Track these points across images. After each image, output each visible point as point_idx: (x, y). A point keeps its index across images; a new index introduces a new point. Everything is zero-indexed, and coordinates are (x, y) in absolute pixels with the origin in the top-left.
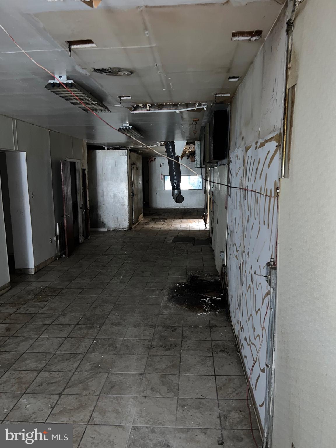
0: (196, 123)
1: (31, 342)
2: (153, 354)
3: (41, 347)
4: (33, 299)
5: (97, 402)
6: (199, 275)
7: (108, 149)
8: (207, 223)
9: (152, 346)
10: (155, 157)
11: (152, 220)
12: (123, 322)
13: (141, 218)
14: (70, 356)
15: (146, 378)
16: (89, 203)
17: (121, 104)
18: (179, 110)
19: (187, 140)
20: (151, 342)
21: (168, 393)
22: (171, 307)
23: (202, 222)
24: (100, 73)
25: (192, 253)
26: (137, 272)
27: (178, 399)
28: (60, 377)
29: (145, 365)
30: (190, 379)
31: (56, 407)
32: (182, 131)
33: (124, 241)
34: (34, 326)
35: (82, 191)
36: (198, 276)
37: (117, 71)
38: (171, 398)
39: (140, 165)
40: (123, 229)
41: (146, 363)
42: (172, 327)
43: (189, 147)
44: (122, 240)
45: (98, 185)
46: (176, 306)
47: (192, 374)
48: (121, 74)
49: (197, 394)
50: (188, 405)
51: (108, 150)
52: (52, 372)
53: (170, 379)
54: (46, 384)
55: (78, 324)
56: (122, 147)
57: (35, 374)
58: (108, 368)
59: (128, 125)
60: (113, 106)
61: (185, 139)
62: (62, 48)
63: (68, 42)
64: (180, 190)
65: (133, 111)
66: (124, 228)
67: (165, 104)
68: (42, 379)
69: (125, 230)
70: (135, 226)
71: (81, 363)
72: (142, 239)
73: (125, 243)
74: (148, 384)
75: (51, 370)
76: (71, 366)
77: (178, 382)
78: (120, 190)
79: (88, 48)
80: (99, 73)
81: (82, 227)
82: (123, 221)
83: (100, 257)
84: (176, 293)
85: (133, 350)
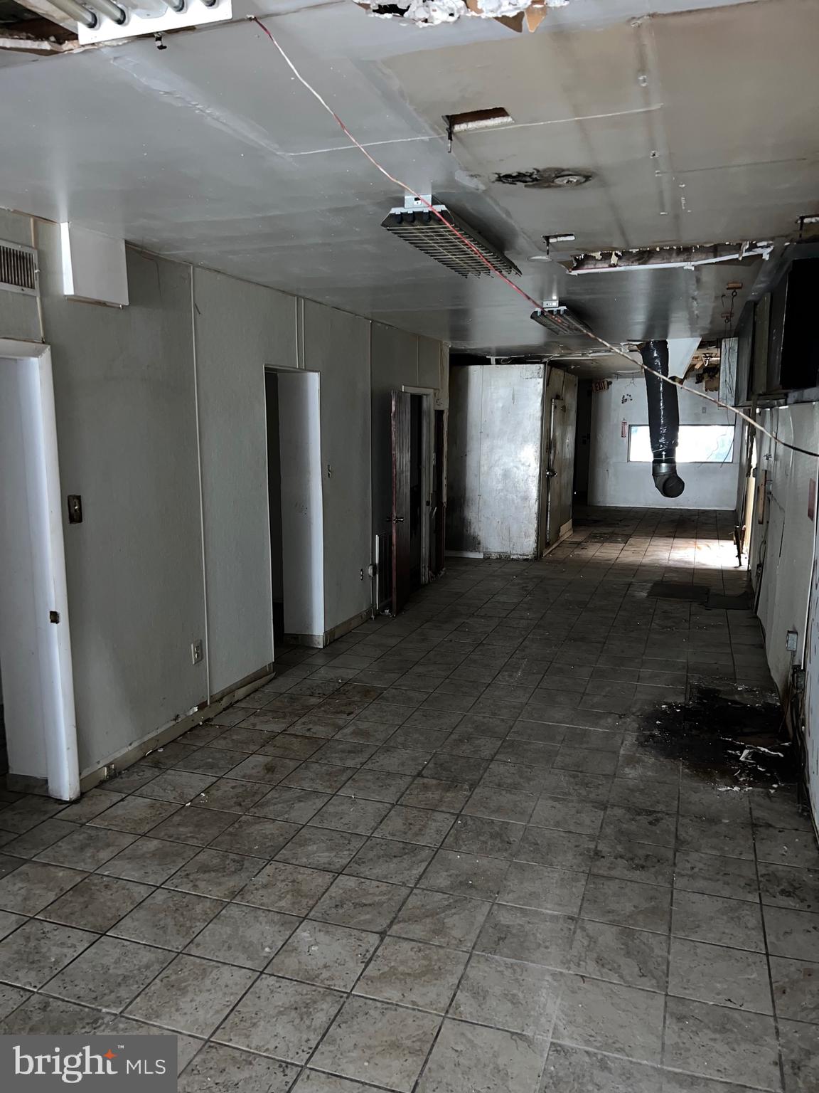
0: (735, 294)
1: (319, 803)
2: (601, 872)
3: (339, 817)
4: (321, 706)
5: (465, 969)
6: (721, 689)
7: (498, 362)
8: (744, 551)
9: (598, 854)
10: (609, 380)
11: (595, 537)
12: (527, 785)
13: (566, 530)
14: (404, 848)
15: (583, 929)
16: (447, 490)
17: (548, 254)
18: (693, 263)
19: (701, 336)
20: (595, 843)
21: (640, 976)
22: (647, 762)
23: (730, 546)
24: (511, 183)
25: (700, 628)
26: (557, 665)
27: (668, 997)
28: (383, 894)
29: (581, 898)
30: (698, 951)
31: (373, 962)
32: (691, 313)
33: (524, 585)
34: (325, 768)
35: (433, 462)
36: (719, 691)
37: (554, 175)
38: (648, 991)
39: (571, 400)
40: (521, 555)
41: (584, 894)
42: (650, 813)
43: (705, 354)
44: (518, 584)
45: (468, 448)
46: (660, 761)
47: (703, 939)
48: (561, 183)
49: (718, 994)
50: (693, 1016)
51: (496, 364)
52: (363, 880)
53: (644, 944)
54: (351, 904)
55: (420, 775)
56: (531, 358)
57: (328, 877)
58: (492, 891)
59: (555, 304)
60: (529, 259)
61: (697, 334)
62: (431, 132)
63: (448, 116)
64: (675, 462)
65: (575, 269)
66: (524, 555)
67: (658, 249)
68: (341, 891)
69: (527, 560)
70: (550, 550)
71: (428, 870)
72: (570, 583)
73: (526, 590)
74: (588, 946)
75: (362, 876)
76: (406, 872)
77: (666, 954)
78: (520, 461)
79: (493, 127)
80: (508, 185)
81: (428, 545)
82: (524, 536)
83: (466, 621)
84: (659, 727)
85: (549, 856)
